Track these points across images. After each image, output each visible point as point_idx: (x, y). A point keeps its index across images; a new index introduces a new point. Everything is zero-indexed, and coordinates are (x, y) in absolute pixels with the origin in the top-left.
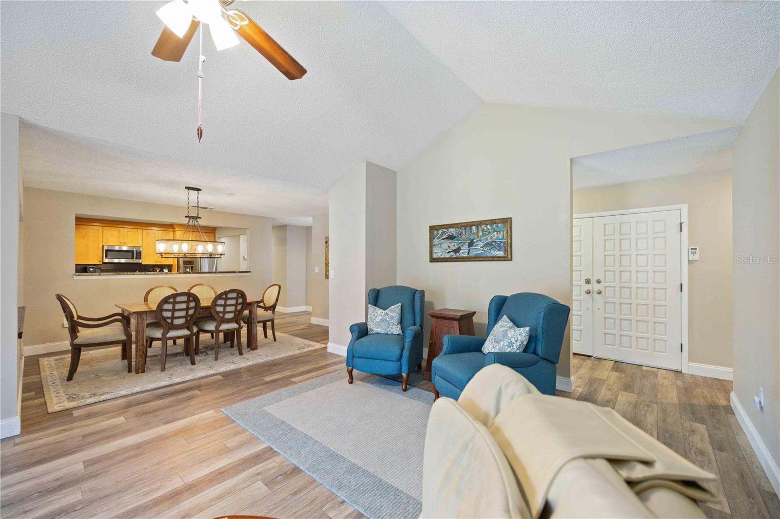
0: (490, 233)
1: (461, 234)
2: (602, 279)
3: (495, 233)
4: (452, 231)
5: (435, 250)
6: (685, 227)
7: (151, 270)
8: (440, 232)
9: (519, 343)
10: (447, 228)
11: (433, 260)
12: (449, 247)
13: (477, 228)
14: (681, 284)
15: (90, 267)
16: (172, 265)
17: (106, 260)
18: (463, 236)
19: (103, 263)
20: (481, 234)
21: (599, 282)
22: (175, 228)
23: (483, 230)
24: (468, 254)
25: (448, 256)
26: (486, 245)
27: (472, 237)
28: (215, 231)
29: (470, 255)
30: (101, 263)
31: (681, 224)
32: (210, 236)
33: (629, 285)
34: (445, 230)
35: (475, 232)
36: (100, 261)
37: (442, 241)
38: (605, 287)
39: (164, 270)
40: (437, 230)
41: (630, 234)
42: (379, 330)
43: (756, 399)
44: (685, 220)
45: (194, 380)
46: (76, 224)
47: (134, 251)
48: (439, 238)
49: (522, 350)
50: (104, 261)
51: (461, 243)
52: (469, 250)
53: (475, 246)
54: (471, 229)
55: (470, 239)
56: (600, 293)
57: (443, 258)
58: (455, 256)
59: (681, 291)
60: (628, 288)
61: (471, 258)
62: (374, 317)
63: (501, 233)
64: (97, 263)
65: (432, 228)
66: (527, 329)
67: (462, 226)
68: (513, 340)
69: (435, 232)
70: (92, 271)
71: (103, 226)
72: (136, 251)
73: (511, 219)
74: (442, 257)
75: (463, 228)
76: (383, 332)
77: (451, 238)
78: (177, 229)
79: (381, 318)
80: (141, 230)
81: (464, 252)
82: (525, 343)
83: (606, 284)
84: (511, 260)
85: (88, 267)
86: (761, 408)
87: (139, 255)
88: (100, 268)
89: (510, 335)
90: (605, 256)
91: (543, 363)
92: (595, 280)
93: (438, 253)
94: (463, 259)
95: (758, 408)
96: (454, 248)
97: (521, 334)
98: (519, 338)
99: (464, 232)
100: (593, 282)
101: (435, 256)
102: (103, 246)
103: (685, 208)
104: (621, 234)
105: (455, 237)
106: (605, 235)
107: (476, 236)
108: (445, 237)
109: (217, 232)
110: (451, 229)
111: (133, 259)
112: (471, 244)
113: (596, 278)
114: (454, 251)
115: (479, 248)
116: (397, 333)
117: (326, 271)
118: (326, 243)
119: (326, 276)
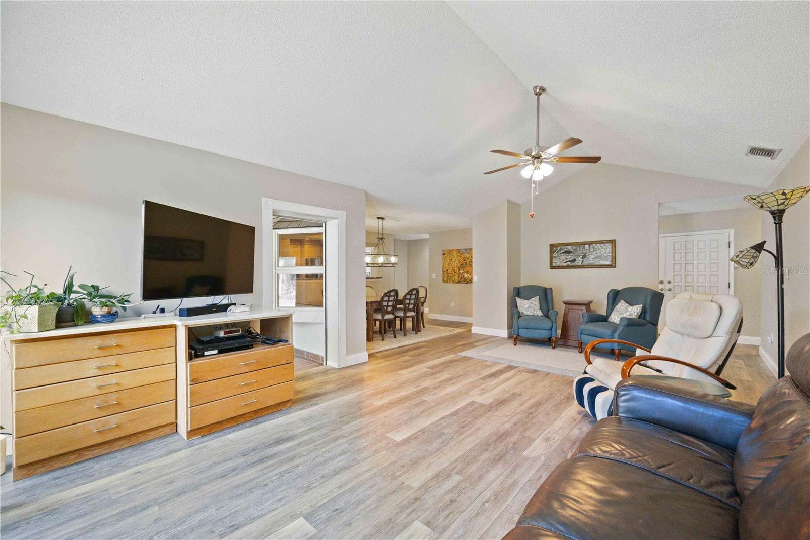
0: (599, 249)
1: (576, 250)
2: (672, 280)
3: (603, 250)
4: (569, 248)
5: (554, 260)
6: (732, 245)
8: (559, 248)
9: (636, 314)
10: (564, 246)
11: (552, 267)
12: (566, 258)
13: (589, 247)
14: (729, 284)
18: (578, 252)
20: (592, 250)
21: (669, 282)
23: (594, 247)
24: (582, 263)
25: (565, 265)
26: (596, 257)
27: (585, 252)
29: (583, 264)
31: (729, 243)
33: (692, 284)
34: (563, 247)
35: (587, 248)
37: (560, 254)
38: (674, 286)
40: (556, 247)
41: (692, 249)
42: (528, 313)
43: (769, 338)
44: (732, 239)
45: (414, 344)
48: (558, 252)
49: (637, 317)
51: (575, 256)
52: (583, 261)
53: (588, 258)
54: (584, 247)
55: (583, 253)
56: (670, 290)
57: (562, 266)
58: (571, 265)
59: (729, 287)
60: (691, 286)
61: (584, 266)
62: (523, 305)
63: (608, 250)
65: (552, 246)
66: (641, 306)
67: (577, 245)
68: (632, 312)
69: (555, 248)
73: (615, 240)
74: (560, 265)
75: (578, 246)
76: (531, 314)
77: (568, 252)
79: (528, 305)
81: (579, 261)
82: (640, 314)
83: (675, 284)
84: (615, 267)
86: (772, 342)
89: (630, 310)
90: (674, 264)
91: (650, 325)
92: (666, 282)
93: (556, 262)
94: (578, 267)
95: (770, 342)
96: (571, 259)
97: (637, 309)
98: (636, 311)
99: (578, 248)
100: (665, 282)
101: (554, 265)
103: (732, 232)
104: (686, 249)
105: (571, 252)
106: (674, 250)
107: (588, 251)
108: (563, 251)
110: (568, 247)
112: (584, 257)
113: (668, 280)
114: (570, 261)
115: (590, 259)
116: (541, 315)
117: (444, 277)
118: (444, 254)
119: (444, 281)
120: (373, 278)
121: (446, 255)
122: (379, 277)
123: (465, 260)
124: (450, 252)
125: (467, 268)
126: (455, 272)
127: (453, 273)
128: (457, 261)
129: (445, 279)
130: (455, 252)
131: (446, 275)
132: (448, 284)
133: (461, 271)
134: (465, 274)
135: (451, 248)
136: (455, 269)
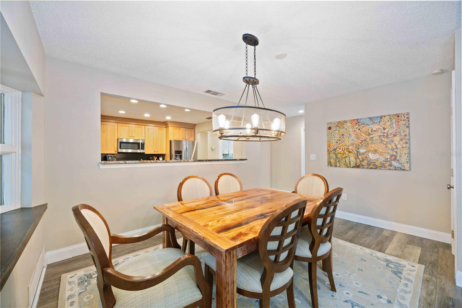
7: (151, 158)
15: (109, 156)
16: (165, 154)
17: (120, 151)
19: (118, 153)
22: (168, 124)
28: (195, 127)
30: (117, 153)
32: (192, 131)
36: (116, 151)
39: (160, 158)
46: (101, 121)
47: (139, 143)
50: (119, 151)
64: (114, 152)
70: (111, 159)
71: (118, 123)
72: (141, 143)
78: (169, 125)
80: (144, 126)
85: (107, 156)
87: (142, 146)
88: (116, 157)
102: (118, 139)
109: (196, 127)
111: (139, 149)
117: (329, 158)
118: (330, 128)
119: (330, 164)
120: (236, 160)
121: (333, 129)
122: (243, 158)
123: (369, 134)
124: (340, 124)
125: (373, 146)
126: (350, 152)
127: (347, 153)
128: (353, 136)
129: (332, 161)
130: (349, 124)
131: (333, 155)
132: (337, 169)
133: (362, 151)
134: (370, 154)
135: (342, 119)
136: (350, 147)
